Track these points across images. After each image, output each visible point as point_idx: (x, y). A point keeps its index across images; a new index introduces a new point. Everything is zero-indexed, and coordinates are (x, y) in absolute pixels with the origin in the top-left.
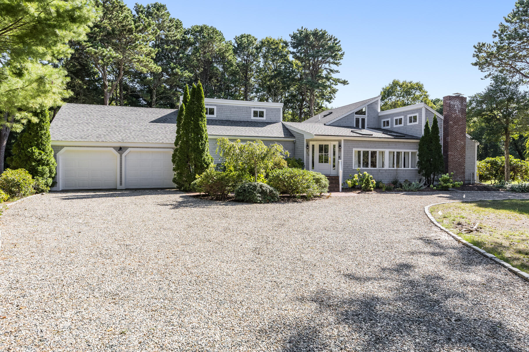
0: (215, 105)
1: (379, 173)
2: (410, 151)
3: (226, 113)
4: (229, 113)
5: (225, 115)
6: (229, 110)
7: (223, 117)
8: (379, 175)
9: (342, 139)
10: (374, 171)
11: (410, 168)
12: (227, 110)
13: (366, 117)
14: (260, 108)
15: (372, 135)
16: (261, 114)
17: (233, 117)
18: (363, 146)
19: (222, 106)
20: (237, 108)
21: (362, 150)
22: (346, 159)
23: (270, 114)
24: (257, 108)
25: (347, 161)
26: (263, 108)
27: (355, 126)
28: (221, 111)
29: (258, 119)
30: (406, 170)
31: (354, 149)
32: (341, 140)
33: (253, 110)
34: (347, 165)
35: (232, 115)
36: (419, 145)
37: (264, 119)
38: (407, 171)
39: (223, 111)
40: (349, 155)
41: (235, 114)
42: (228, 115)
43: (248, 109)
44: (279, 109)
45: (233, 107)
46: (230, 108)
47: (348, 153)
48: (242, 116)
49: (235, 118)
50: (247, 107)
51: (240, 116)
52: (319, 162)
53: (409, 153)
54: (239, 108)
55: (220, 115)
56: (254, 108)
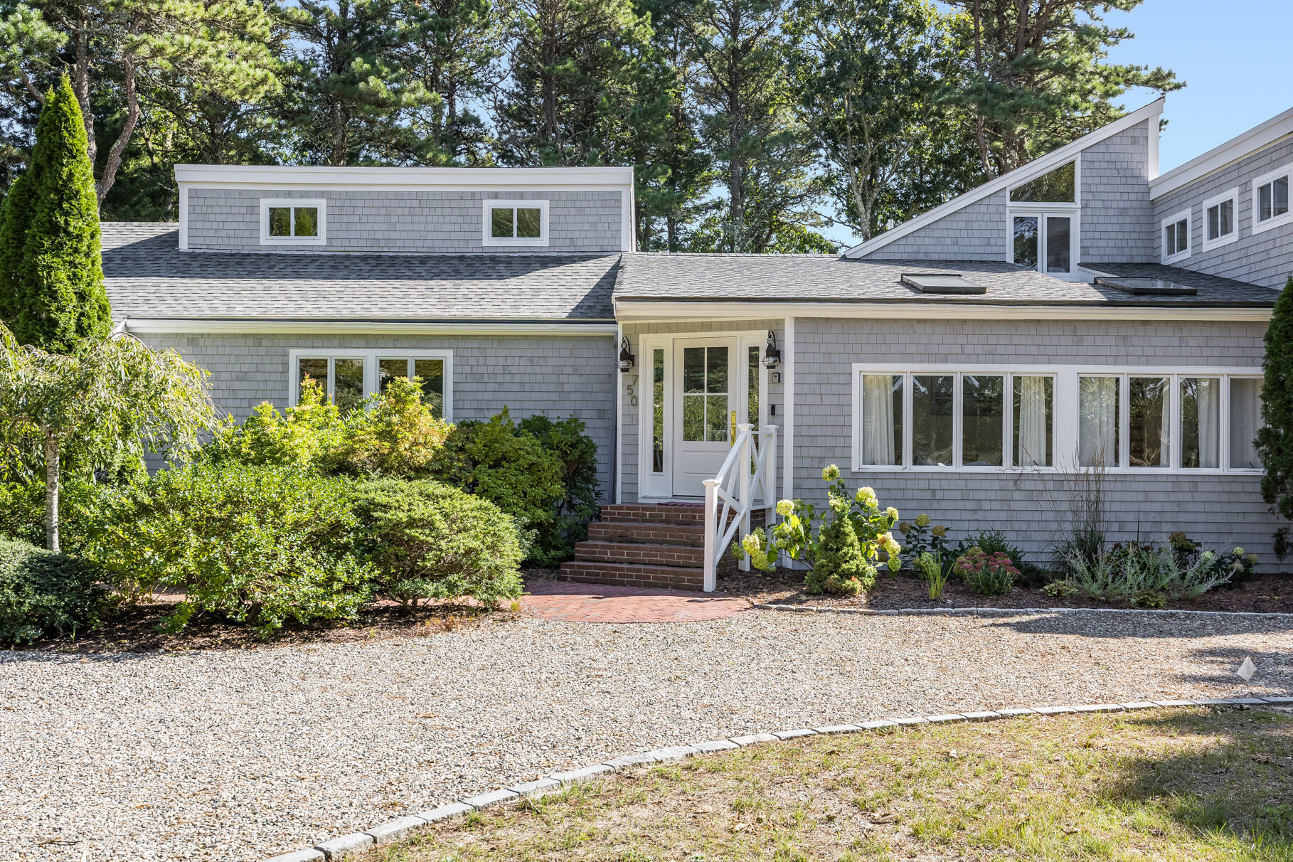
0: (322, 194)
1: (1017, 495)
2: (1224, 373)
3: (369, 227)
4: (384, 227)
5: (365, 235)
6: (383, 211)
7: (358, 244)
8: (1014, 506)
9: (787, 313)
10: (986, 485)
11: (1224, 469)
12: (375, 211)
13: (1073, 211)
14: (521, 196)
15: (982, 291)
16: (529, 224)
17: (399, 243)
18: (911, 349)
19: (350, 196)
20: (416, 203)
21: (909, 371)
22: (808, 421)
23: (569, 219)
24: (510, 195)
25: (818, 431)
26: (539, 196)
27: (1010, 258)
28: (346, 219)
29: (515, 243)
30: (1194, 480)
31: (857, 368)
32: (780, 322)
33: (488, 206)
34: (815, 452)
35: (393, 235)
36: (1269, 338)
37: (542, 242)
38: (1201, 487)
39: (356, 219)
40: (827, 400)
41: (409, 227)
42: (379, 235)
43: (470, 203)
44: (616, 198)
45: (399, 196)
46: (387, 203)
47: (824, 389)
48: (441, 236)
49: (408, 243)
50: (461, 196)
51: (432, 236)
52: (688, 437)
53: (1215, 383)
54: (425, 202)
55: (341, 235)
56: (496, 196)
